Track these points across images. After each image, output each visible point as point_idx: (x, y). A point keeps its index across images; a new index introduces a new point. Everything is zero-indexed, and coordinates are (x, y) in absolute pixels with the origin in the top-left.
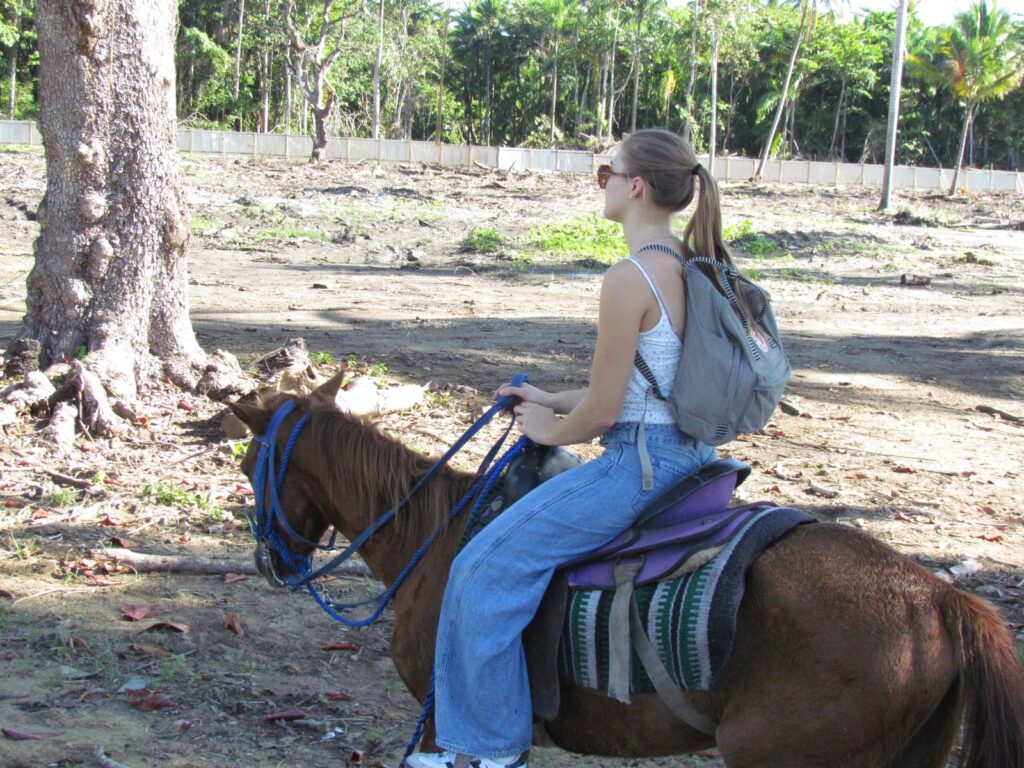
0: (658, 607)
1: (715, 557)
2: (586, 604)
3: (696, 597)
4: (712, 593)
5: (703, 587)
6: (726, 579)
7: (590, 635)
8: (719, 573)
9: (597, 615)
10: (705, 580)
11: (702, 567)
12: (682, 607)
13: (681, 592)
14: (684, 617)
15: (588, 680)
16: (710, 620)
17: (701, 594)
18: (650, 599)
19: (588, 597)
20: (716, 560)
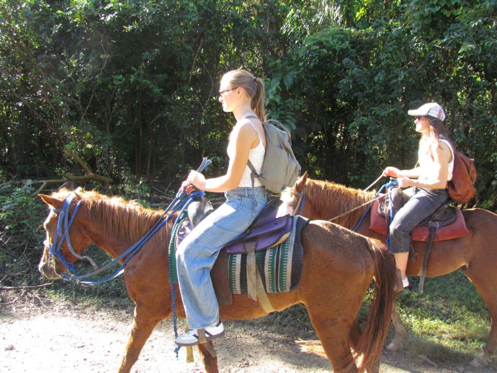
0: (269, 258)
1: (289, 236)
2: (235, 260)
3: (286, 253)
4: (292, 251)
5: (288, 248)
6: (297, 245)
7: (237, 272)
8: (293, 243)
9: (241, 264)
10: (288, 246)
11: (285, 241)
12: (280, 257)
13: (279, 252)
14: (281, 262)
15: (236, 291)
16: (293, 261)
17: (287, 251)
18: (264, 255)
19: (236, 257)
20: (291, 238)
